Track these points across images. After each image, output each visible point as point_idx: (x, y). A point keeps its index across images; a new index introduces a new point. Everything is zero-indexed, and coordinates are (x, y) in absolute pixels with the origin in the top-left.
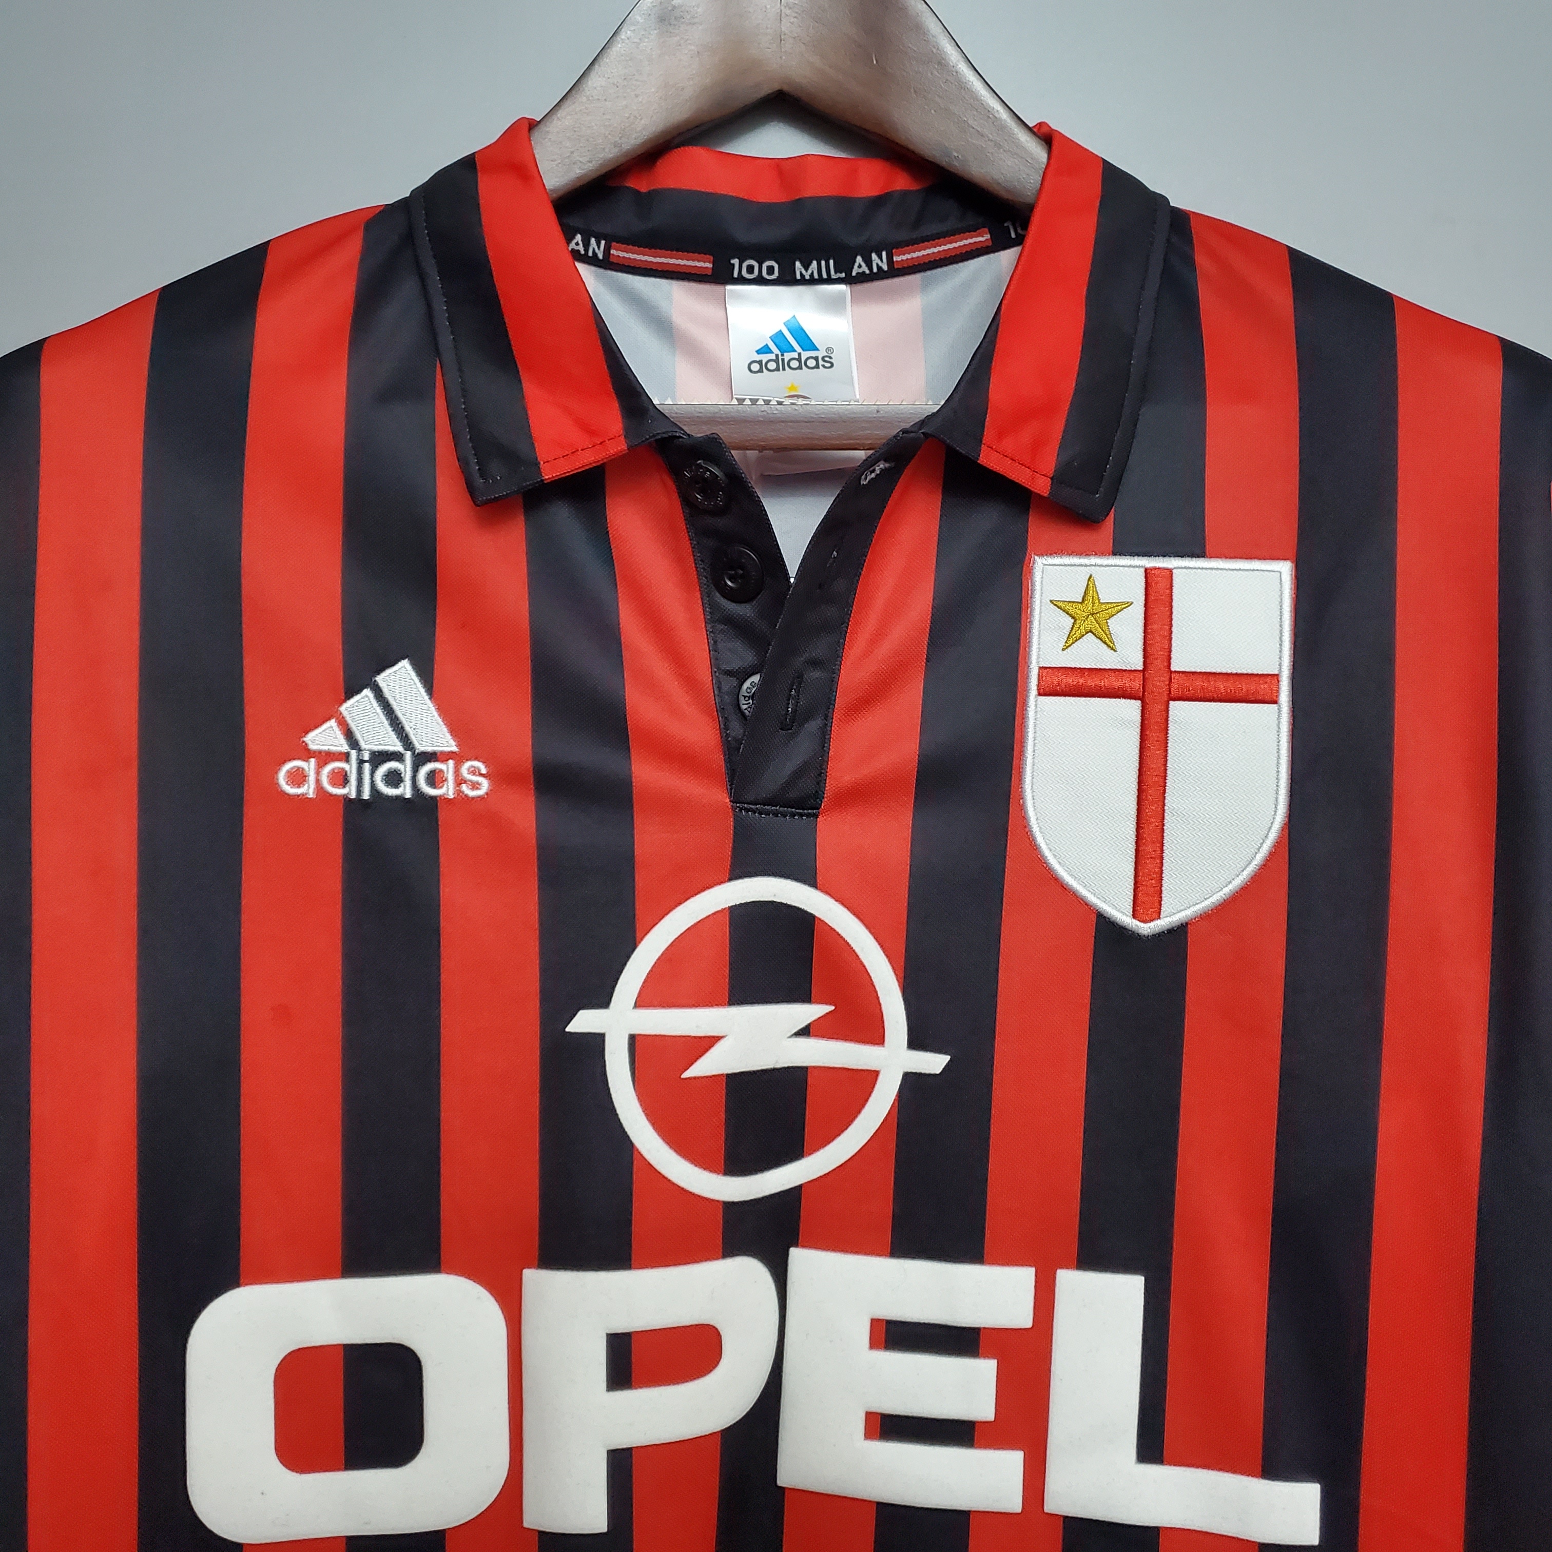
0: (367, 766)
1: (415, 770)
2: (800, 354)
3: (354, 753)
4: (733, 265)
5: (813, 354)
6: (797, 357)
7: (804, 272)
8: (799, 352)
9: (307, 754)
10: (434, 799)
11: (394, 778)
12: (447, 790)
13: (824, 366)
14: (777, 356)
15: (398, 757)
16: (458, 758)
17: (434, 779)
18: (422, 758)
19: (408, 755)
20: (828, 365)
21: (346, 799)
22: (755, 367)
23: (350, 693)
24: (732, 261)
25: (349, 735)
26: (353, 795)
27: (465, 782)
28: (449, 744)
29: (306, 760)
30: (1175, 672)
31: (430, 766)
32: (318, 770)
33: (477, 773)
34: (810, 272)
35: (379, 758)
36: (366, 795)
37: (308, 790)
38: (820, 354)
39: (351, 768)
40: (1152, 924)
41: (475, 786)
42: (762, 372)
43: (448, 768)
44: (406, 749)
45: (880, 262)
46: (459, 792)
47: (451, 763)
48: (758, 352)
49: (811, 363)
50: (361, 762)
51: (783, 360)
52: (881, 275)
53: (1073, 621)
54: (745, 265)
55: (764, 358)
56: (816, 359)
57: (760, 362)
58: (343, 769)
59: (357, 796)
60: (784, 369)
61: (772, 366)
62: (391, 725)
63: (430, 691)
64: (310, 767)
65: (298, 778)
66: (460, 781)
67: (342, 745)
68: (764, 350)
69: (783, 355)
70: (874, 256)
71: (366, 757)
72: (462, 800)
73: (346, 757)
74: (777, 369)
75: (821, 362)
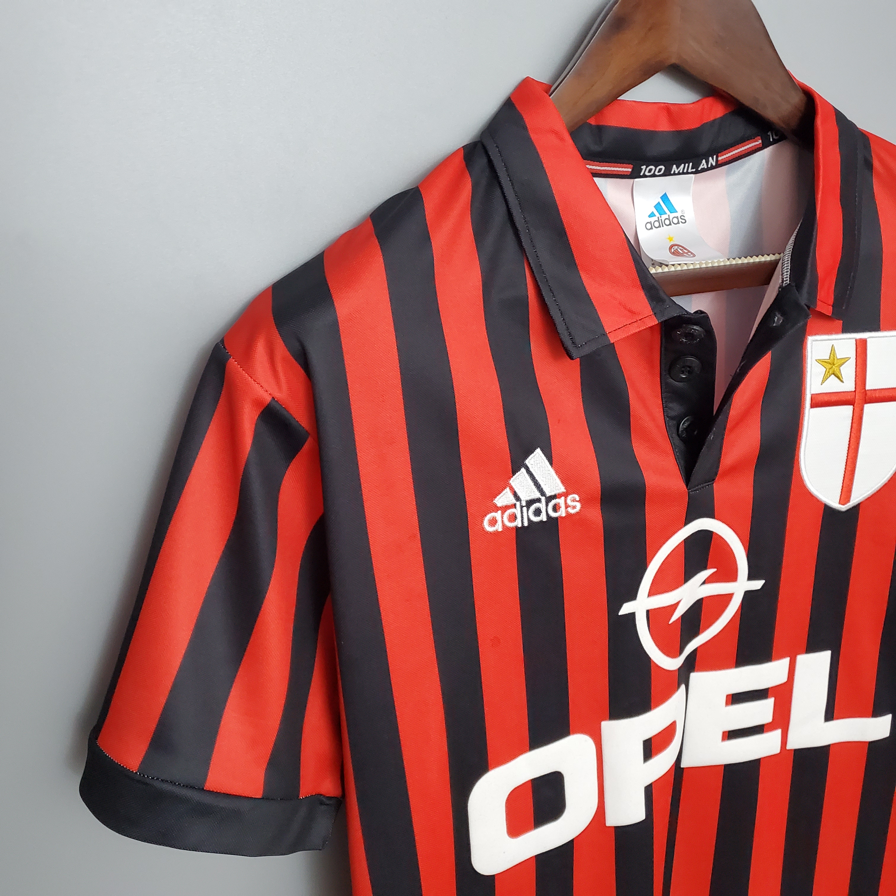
0: (525, 509)
1: (547, 505)
2: (669, 216)
3: (518, 504)
4: (642, 169)
5: (675, 215)
6: (668, 217)
7: (676, 170)
8: (668, 214)
9: (496, 509)
10: (557, 519)
11: (538, 512)
12: (562, 513)
13: (682, 222)
14: (658, 218)
15: (539, 500)
16: (565, 495)
17: (556, 508)
18: (549, 499)
19: (543, 499)
20: (684, 221)
21: (517, 528)
22: (649, 226)
23: (514, 472)
24: (642, 167)
25: (515, 495)
26: (520, 525)
27: (570, 506)
28: (562, 489)
29: (496, 512)
30: (868, 390)
31: (553, 502)
32: (502, 515)
33: (575, 501)
34: (679, 170)
35: (530, 503)
36: (526, 524)
37: (499, 527)
38: (679, 214)
39: (517, 511)
40: (846, 506)
41: (574, 507)
42: (652, 229)
43: (561, 501)
44: (542, 496)
45: (712, 161)
46: (567, 512)
47: (563, 498)
48: (650, 216)
49: (675, 221)
50: (522, 507)
51: (661, 220)
52: (712, 168)
53: (825, 369)
54: (648, 169)
55: (653, 219)
56: (677, 217)
57: (650, 223)
58: (514, 513)
59: (522, 525)
60: (663, 226)
61: (657, 224)
62: (535, 485)
63: (551, 464)
64: (498, 515)
65: (493, 522)
66: (567, 506)
67: (513, 500)
68: (652, 215)
69: (661, 217)
70: (710, 158)
71: (524, 504)
72: (569, 516)
73: (514, 506)
74: (659, 226)
75: (680, 220)
